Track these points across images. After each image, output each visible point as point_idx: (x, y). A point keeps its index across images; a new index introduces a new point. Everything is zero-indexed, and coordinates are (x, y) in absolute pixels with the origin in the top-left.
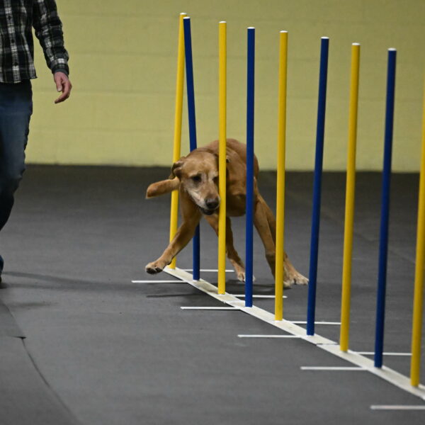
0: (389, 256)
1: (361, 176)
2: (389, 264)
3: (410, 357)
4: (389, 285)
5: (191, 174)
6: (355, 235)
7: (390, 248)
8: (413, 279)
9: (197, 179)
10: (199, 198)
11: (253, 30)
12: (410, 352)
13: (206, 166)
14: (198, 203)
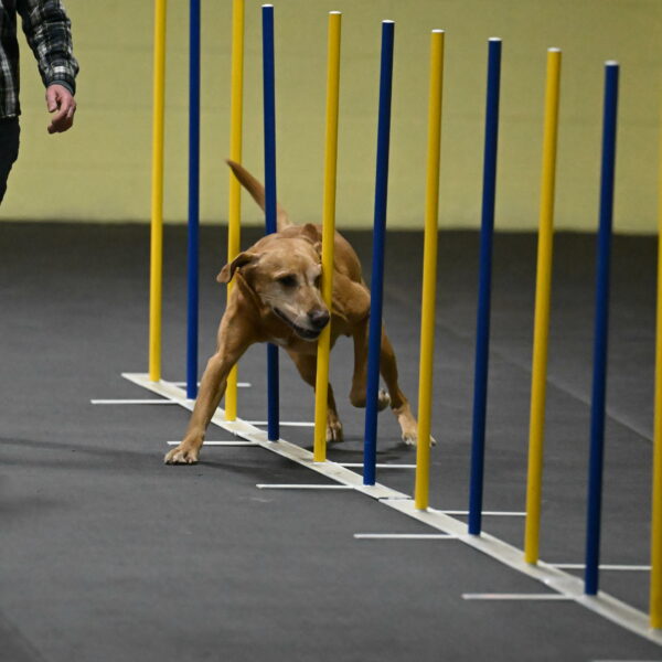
0: (491, 362)
1: (447, 237)
2: (492, 373)
3: (524, 517)
4: (490, 407)
5: (277, 274)
6: (438, 330)
7: (493, 348)
8: (528, 396)
9: (289, 282)
10: (296, 312)
11: (271, 9)
12: (524, 510)
13: (300, 260)
14: (295, 322)
